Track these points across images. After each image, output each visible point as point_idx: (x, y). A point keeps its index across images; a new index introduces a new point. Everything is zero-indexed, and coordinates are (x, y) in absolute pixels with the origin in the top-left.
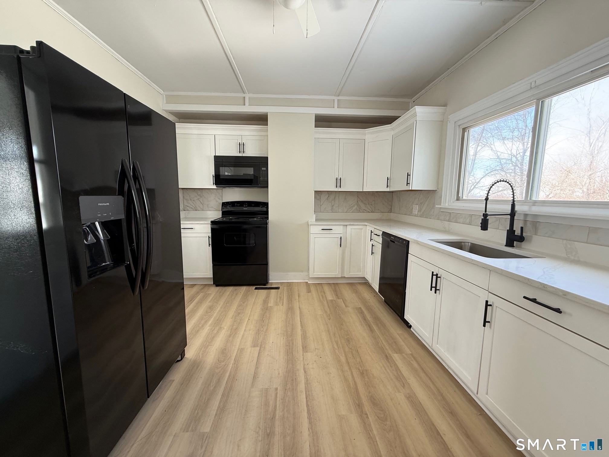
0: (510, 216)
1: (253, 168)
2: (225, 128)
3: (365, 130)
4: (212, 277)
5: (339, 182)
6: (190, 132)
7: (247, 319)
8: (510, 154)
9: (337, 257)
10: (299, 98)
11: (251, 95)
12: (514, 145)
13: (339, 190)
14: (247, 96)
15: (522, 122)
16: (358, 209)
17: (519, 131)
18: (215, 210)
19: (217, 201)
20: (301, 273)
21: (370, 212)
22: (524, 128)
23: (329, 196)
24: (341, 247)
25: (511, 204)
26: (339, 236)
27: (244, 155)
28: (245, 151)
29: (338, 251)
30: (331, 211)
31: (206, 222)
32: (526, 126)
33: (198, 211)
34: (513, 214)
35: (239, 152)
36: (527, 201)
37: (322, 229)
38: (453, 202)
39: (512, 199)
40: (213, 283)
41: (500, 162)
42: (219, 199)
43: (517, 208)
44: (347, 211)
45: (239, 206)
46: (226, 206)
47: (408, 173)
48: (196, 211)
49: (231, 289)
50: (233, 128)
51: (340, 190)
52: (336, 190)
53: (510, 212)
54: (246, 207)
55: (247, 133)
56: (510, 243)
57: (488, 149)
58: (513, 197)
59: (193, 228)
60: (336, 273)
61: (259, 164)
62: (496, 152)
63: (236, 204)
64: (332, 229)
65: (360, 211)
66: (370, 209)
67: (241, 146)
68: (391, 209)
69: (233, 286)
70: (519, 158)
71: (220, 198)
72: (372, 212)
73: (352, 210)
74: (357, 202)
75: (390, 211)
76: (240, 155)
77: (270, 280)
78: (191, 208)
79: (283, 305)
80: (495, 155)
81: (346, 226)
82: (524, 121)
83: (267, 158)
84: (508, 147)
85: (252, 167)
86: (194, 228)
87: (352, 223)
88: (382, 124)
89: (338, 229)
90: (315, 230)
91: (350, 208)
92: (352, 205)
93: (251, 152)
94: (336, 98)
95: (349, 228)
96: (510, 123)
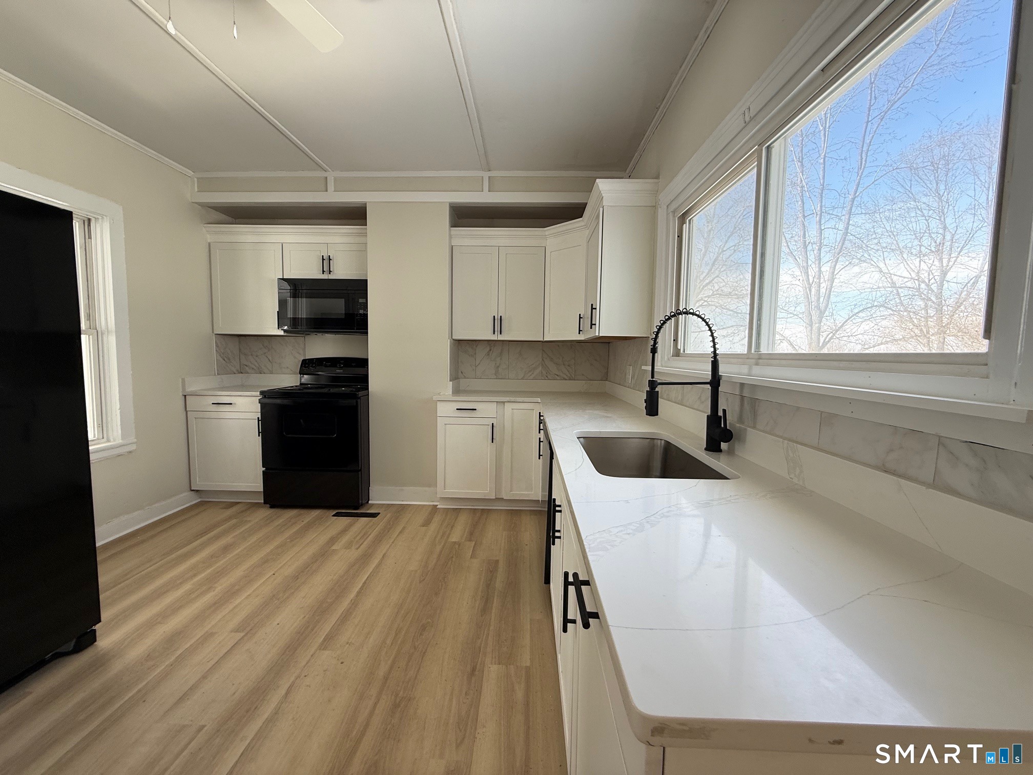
0: (710, 388)
1: (344, 300)
2: (314, 231)
3: (545, 231)
4: (262, 490)
5: (498, 323)
6: (242, 238)
7: (273, 573)
8: (916, 278)
9: (487, 462)
10: (424, 175)
11: (339, 174)
12: (922, 262)
13: (499, 339)
14: (331, 176)
15: (938, 221)
16: (544, 372)
17: (931, 237)
18: (292, 372)
19: (295, 358)
20: (427, 489)
21: (566, 380)
22: (941, 231)
23: (490, 350)
24: (492, 442)
25: (711, 362)
26: (490, 422)
27: (331, 277)
28: (334, 270)
29: (488, 449)
30: (495, 377)
31: (254, 393)
32: (945, 228)
33: (264, 373)
34: (715, 381)
35: (322, 272)
36: (751, 356)
37: (457, 409)
38: (669, 359)
39: (712, 349)
40: (263, 501)
41: (898, 294)
42: (300, 354)
43: (723, 370)
44: (524, 377)
45: (330, 366)
46: (307, 365)
47: (592, 305)
48: (261, 373)
49: (292, 513)
50: (302, 231)
51: (501, 338)
52: (494, 338)
53: (710, 377)
54: (342, 367)
55: (338, 239)
56: (713, 446)
57: (873, 270)
58: (714, 346)
59: (231, 404)
60: (485, 490)
61: (353, 292)
62: (889, 275)
63: (324, 363)
64: (475, 410)
65: (549, 377)
66: (568, 373)
67: (327, 261)
68: (607, 373)
69: (298, 508)
70: (934, 287)
71: (301, 352)
72: (570, 379)
73: (533, 376)
74: (543, 360)
75: (606, 378)
76: (325, 276)
77: (371, 500)
78: (253, 369)
79: (357, 549)
80: (886, 280)
81: (502, 404)
82: (940, 220)
83: (366, 281)
84: (913, 267)
85: (343, 298)
86: (235, 404)
87: (512, 399)
88: (565, 220)
89: (487, 410)
90: (446, 410)
91: (530, 371)
92: (534, 366)
93: (342, 271)
94: (486, 175)
95: (509, 407)
96: (914, 224)
